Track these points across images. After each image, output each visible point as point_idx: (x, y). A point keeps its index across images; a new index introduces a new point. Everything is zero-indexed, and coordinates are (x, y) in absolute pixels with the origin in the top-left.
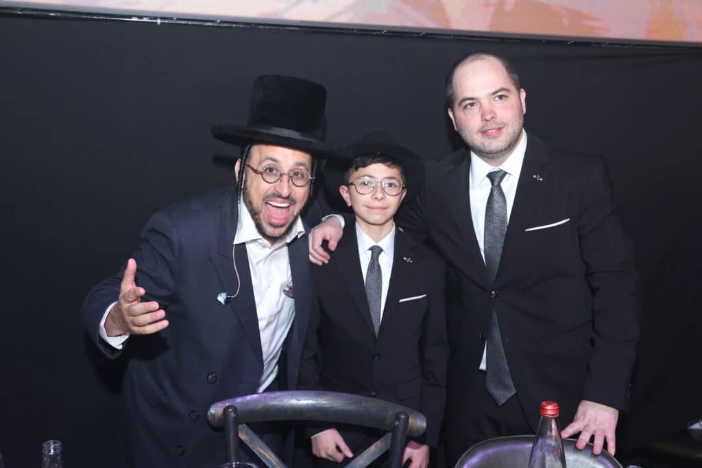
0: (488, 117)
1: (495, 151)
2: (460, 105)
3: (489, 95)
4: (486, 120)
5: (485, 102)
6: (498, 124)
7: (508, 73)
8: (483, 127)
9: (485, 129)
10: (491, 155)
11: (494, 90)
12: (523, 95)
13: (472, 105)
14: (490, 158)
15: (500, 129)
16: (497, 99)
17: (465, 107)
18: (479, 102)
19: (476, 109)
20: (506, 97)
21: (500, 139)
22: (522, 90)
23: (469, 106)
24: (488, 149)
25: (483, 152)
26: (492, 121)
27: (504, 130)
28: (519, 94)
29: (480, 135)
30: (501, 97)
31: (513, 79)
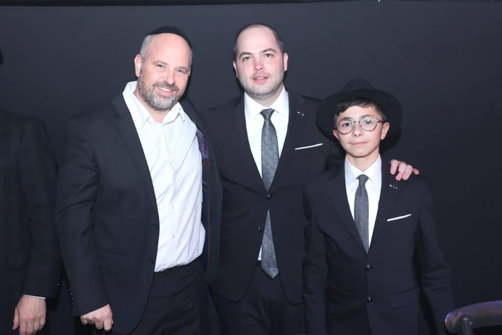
0: (258, 68)
1: (262, 93)
2: (240, 57)
3: (260, 52)
4: (256, 69)
5: (257, 56)
6: (264, 74)
7: (277, 40)
8: (254, 75)
9: (257, 76)
10: (259, 97)
11: (264, 49)
12: (286, 58)
13: (247, 58)
14: (259, 99)
15: (266, 78)
16: (266, 56)
17: (244, 60)
18: (254, 58)
19: (250, 61)
20: (272, 55)
21: (265, 85)
22: (285, 54)
23: (246, 59)
24: (257, 91)
25: (254, 94)
26: (260, 71)
27: (269, 79)
28: (283, 56)
29: (252, 80)
30: (268, 55)
31: (279, 44)
